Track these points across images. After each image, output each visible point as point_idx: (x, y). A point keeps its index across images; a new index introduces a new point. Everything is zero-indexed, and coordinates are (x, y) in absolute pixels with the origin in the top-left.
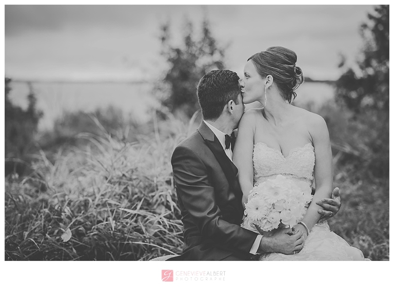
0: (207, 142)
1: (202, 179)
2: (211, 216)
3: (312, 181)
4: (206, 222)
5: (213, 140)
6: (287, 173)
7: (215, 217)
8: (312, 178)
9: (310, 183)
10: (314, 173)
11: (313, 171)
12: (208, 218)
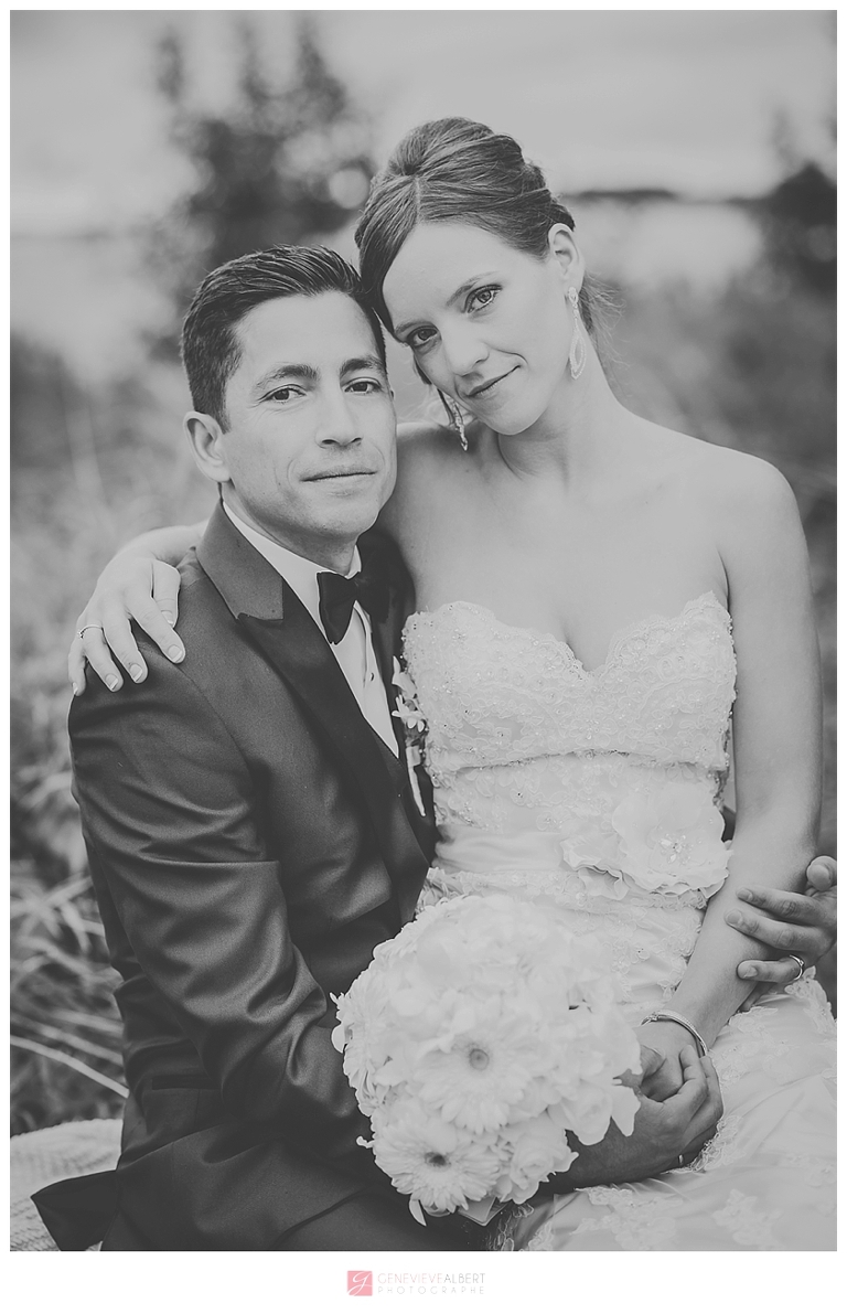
0: (247, 632)
1: (221, 825)
2: (271, 1013)
3: (721, 776)
4: (241, 1049)
5: (278, 614)
6: (604, 745)
7: (285, 1022)
8: (722, 760)
9: (710, 786)
10: (734, 737)
11: (727, 725)
12: (255, 1027)
